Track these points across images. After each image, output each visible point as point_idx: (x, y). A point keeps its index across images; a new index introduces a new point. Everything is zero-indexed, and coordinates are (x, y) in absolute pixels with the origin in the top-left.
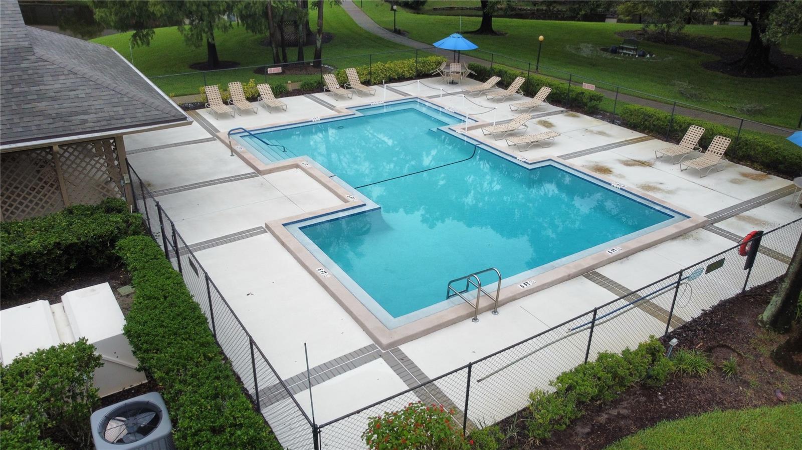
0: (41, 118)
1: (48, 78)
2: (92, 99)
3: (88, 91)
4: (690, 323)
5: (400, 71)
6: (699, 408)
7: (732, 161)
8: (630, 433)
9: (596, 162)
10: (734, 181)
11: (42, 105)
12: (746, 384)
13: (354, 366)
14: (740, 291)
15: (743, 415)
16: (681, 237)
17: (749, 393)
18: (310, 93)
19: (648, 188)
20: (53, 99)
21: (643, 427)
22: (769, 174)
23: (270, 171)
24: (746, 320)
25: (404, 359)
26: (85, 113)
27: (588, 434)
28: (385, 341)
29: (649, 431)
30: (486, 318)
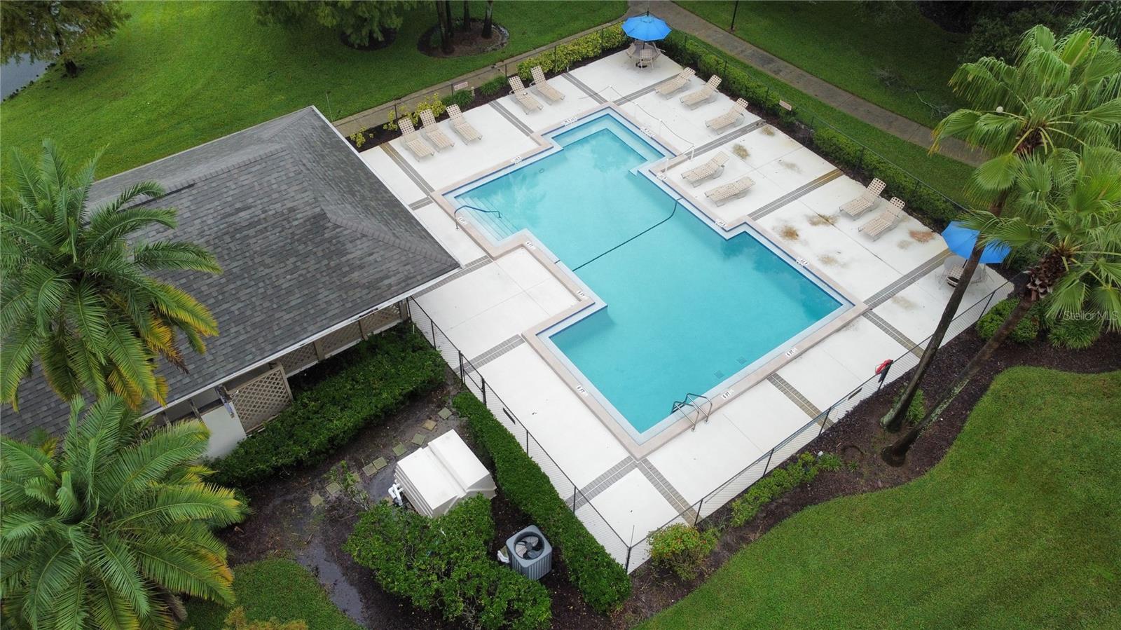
0: (359, 289)
1: (349, 246)
2: (387, 261)
3: (382, 253)
4: (836, 424)
5: (584, 51)
6: (831, 494)
7: (907, 212)
8: (789, 516)
9: (786, 221)
10: (903, 245)
11: (356, 275)
12: (861, 475)
13: (620, 476)
14: (876, 390)
15: (855, 499)
16: (845, 328)
17: (862, 482)
18: (495, 99)
19: (827, 260)
20: (361, 267)
21: (796, 511)
22: (934, 231)
23: (501, 256)
24: (873, 421)
25: (652, 468)
26: (388, 277)
27: (765, 517)
28: (638, 456)
29: (798, 515)
30: (701, 427)
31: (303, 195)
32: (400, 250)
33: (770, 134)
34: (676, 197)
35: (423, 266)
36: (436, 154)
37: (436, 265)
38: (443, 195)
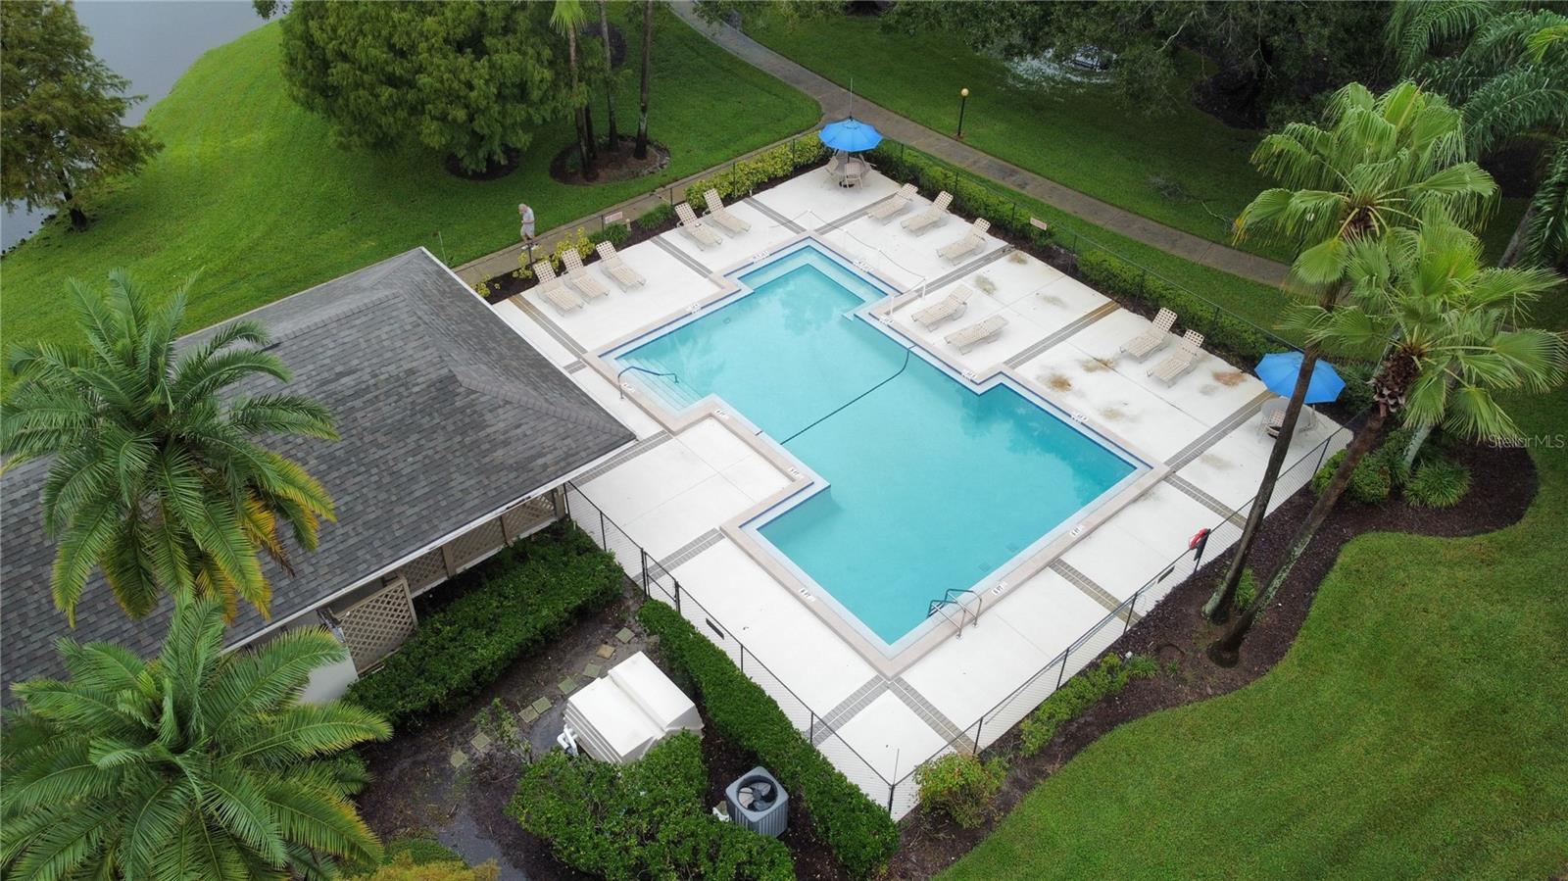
0: (505, 472)
1: (488, 416)
2: (539, 434)
3: (532, 424)
4: (1145, 619)
5: (771, 170)
6: (1147, 708)
7: (1207, 350)
8: (1095, 738)
9: (1052, 368)
10: (1206, 391)
11: (500, 452)
12: (1184, 681)
13: (868, 701)
14: (1191, 572)
15: (1179, 711)
16: (1143, 498)
17: (1186, 690)
18: (657, 234)
19: (1112, 414)
20: (506, 443)
21: (1104, 731)
22: (1244, 371)
23: (684, 429)
24: (1192, 611)
25: (908, 688)
26: (541, 455)
27: (1063, 742)
28: (890, 674)
29: (1108, 736)
30: (969, 632)
31: (424, 353)
32: (555, 419)
33: (1022, 261)
34: (908, 345)
35: (588, 438)
36: (586, 306)
37: (605, 437)
38: (600, 356)
